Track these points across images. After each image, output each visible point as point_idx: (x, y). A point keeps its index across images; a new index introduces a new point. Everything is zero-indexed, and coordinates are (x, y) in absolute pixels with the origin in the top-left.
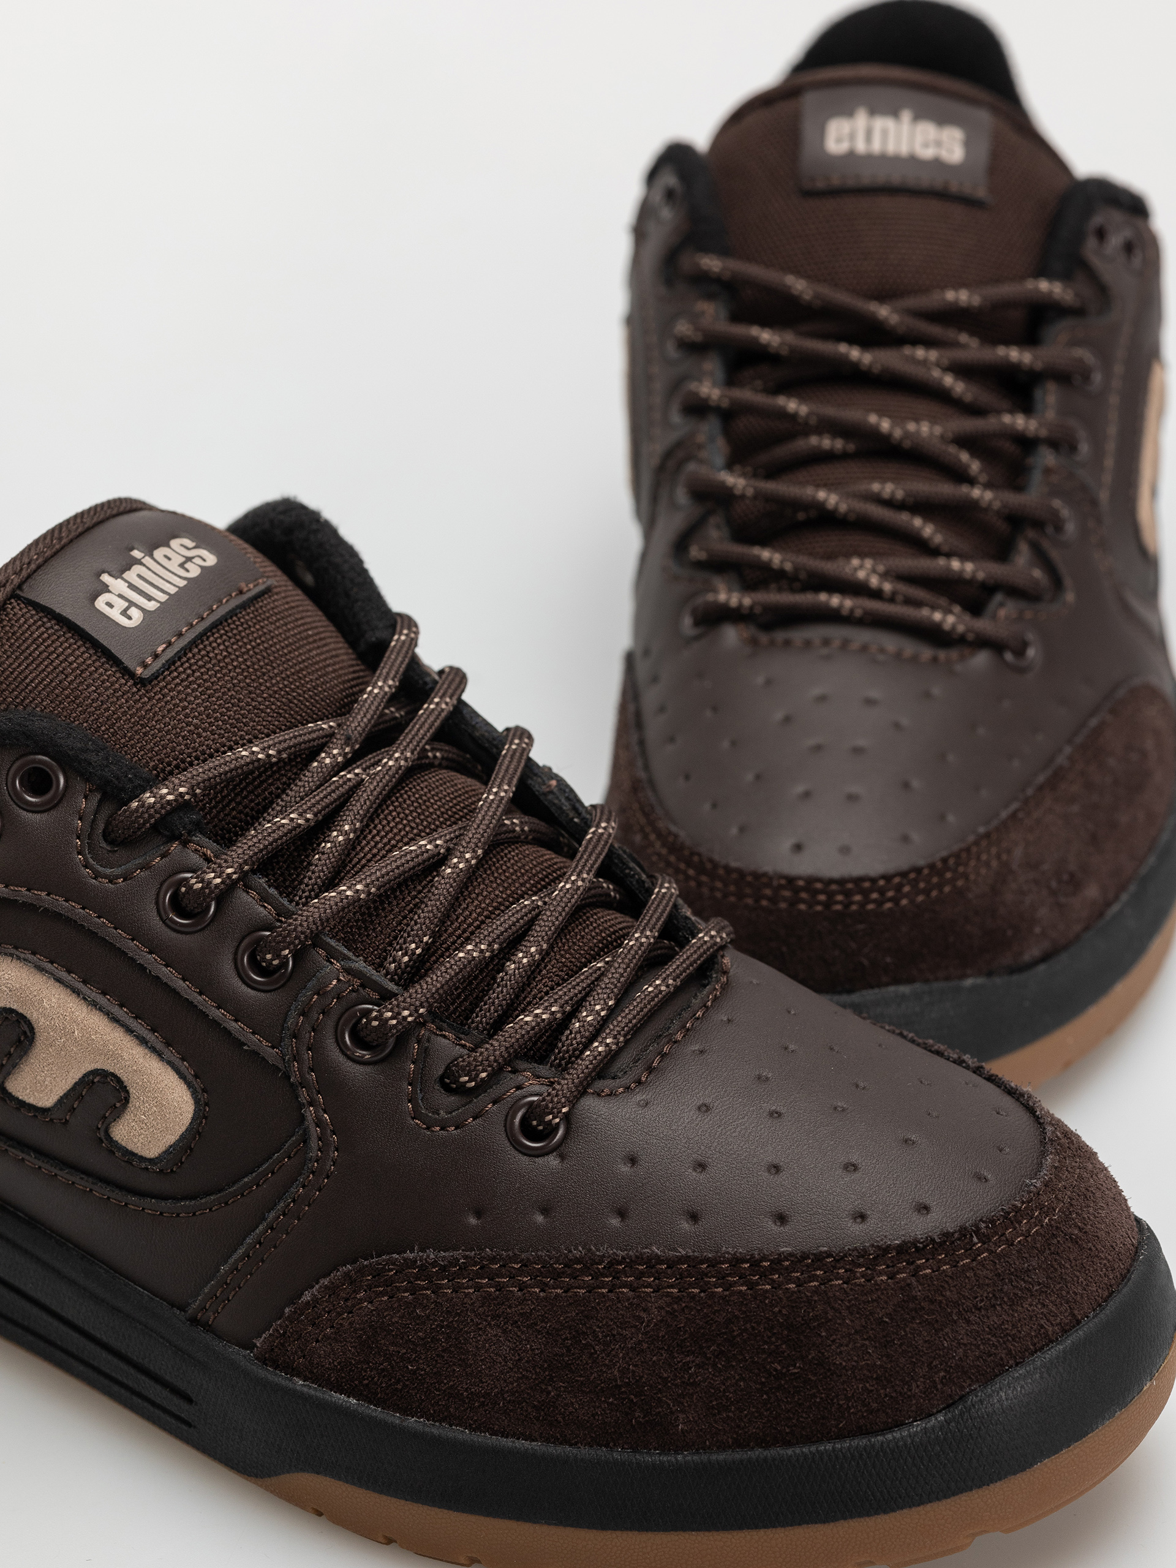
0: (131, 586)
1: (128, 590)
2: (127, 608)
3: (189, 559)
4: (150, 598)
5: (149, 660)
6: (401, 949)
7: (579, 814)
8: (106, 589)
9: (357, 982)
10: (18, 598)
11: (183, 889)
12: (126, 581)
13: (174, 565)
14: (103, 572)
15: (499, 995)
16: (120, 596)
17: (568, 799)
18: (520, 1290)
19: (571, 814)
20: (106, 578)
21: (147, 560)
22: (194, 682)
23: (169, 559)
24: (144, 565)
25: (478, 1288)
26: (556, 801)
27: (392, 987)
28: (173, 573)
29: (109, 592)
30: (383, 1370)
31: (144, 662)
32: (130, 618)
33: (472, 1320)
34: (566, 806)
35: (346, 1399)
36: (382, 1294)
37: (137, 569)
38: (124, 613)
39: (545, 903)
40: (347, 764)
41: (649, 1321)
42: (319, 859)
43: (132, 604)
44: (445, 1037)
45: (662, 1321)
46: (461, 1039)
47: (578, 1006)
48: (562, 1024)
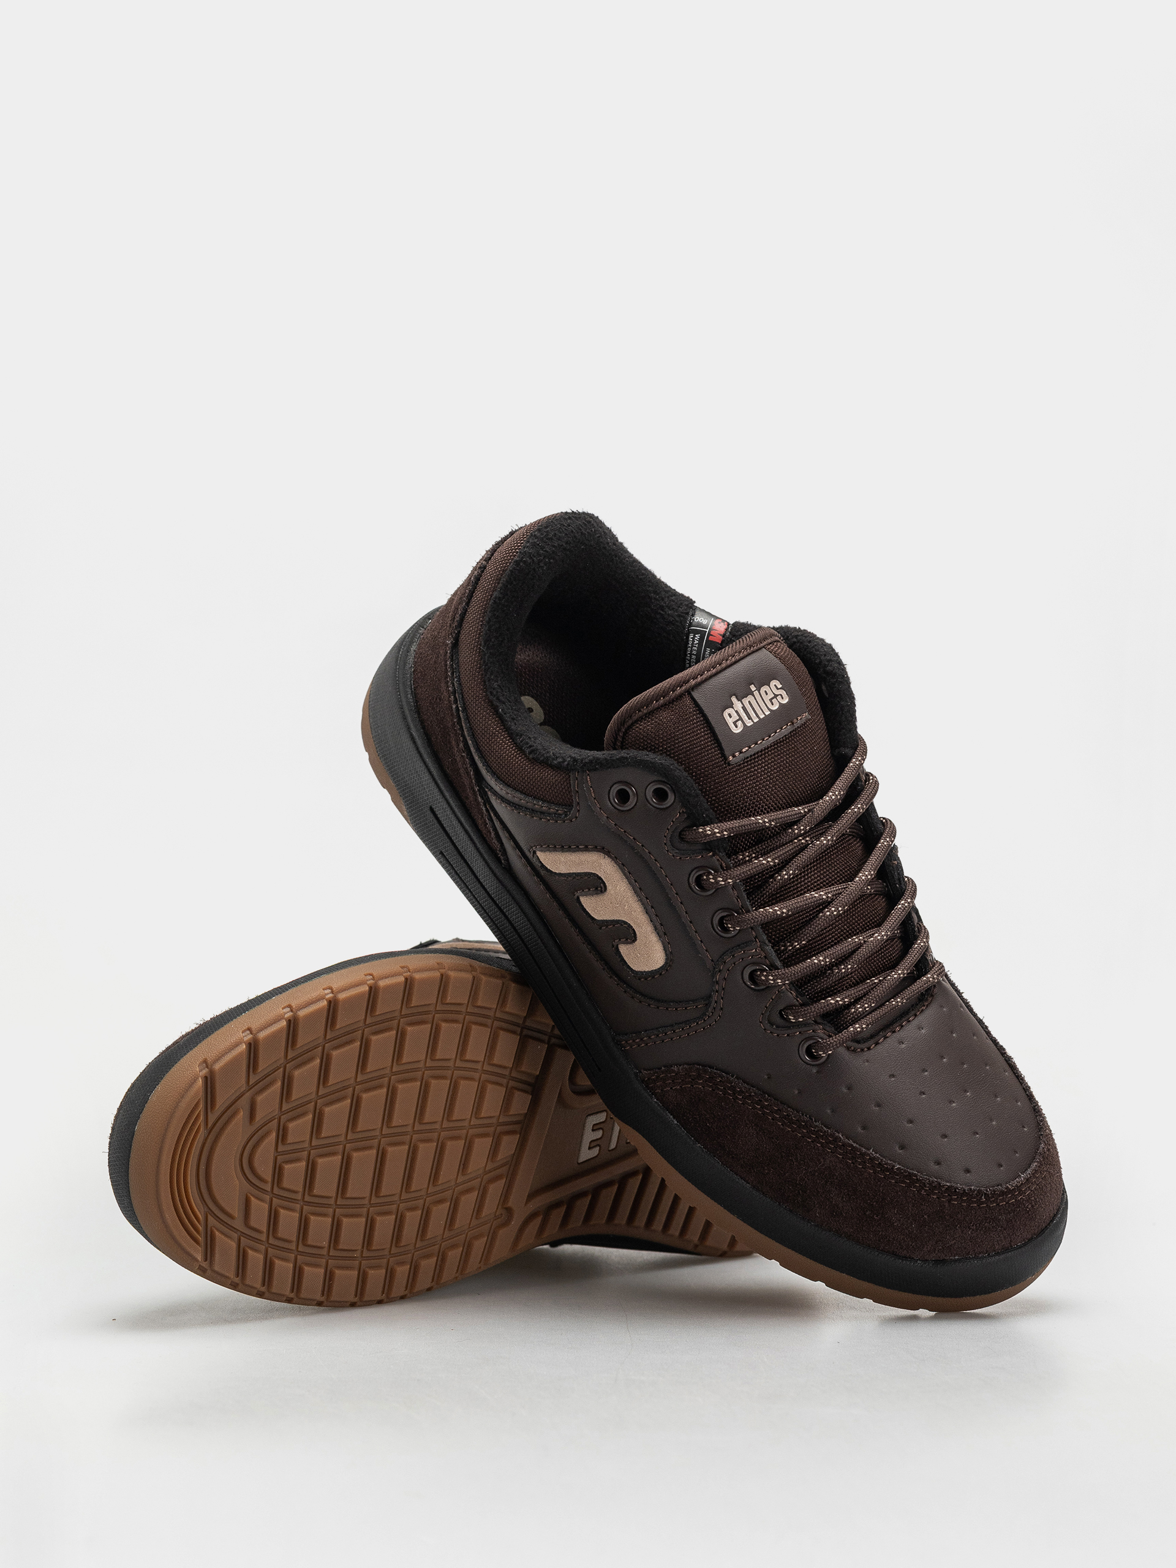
0: (744, 708)
1: (742, 710)
2: (738, 720)
3: (776, 696)
4: (750, 718)
5: (737, 754)
6: (790, 942)
7: (900, 884)
8: (731, 706)
9: (763, 954)
10: (689, 694)
11: (705, 877)
12: (742, 704)
13: (767, 699)
14: (734, 695)
15: (826, 982)
16: (737, 712)
17: (899, 874)
18: (773, 1119)
19: (897, 882)
20: (734, 699)
21: (756, 693)
22: (753, 772)
23: (767, 694)
24: (754, 696)
25: (754, 1108)
26: (893, 872)
27: (778, 963)
28: (765, 704)
29: (733, 708)
30: (695, 1118)
31: (734, 754)
32: (736, 727)
33: (745, 1121)
34: (896, 877)
35: (673, 1119)
36: (710, 1087)
37: (750, 698)
38: (735, 723)
39: (865, 941)
40: (804, 836)
41: (823, 1164)
42: (772, 882)
43: (741, 719)
44: (791, 993)
45: (829, 1167)
46: (798, 997)
47: (857, 1000)
48: (847, 1007)
